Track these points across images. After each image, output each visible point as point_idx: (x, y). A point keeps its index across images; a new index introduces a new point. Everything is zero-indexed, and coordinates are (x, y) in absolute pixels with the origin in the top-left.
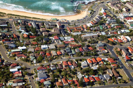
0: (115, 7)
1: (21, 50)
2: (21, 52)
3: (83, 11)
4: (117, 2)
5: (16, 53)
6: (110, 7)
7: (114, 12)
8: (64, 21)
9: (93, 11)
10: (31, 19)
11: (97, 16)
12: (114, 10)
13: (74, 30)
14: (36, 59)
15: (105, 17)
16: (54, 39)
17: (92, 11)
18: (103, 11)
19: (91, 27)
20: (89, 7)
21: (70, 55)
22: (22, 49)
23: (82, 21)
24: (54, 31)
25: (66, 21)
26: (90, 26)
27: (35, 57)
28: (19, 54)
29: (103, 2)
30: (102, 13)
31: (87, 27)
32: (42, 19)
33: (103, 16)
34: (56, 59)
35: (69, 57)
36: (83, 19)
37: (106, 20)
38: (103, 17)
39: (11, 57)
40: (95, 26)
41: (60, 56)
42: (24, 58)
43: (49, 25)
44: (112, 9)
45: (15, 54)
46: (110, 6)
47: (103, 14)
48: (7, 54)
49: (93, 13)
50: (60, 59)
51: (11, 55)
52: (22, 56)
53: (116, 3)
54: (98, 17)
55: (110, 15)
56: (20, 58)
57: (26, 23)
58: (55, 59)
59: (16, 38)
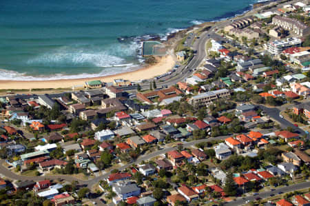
0: (248, 32)
1: (47, 152)
2: (49, 157)
3: (161, 57)
4: (247, 22)
5: (37, 161)
6: (233, 36)
7: (249, 45)
8: (123, 84)
9: (188, 51)
10: (31, 93)
11: (204, 60)
12: (244, 39)
13: (158, 97)
14: (94, 163)
15: (228, 59)
16: (118, 119)
17: (187, 51)
18: (216, 47)
19: (201, 84)
20: (174, 44)
21: (180, 138)
22: (49, 150)
23: (168, 77)
24: (108, 105)
25: (127, 84)
26: (196, 83)
27: (89, 158)
28: (45, 160)
29: (210, 27)
30: (216, 50)
31: (189, 86)
32: (60, 89)
33: (222, 56)
34: (147, 152)
35: (179, 142)
36: (170, 73)
37: (232, 64)
38: (223, 59)
39: (24, 171)
41: (154, 145)
42: (59, 167)
43: (87, 96)
44: (240, 39)
45: (34, 163)
46: (231, 33)
47: (218, 52)
48: (10, 167)
49: (190, 56)
50: (156, 149)
51: (24, 167)
52: (54, 165)
53: (245, 23)
54: (208, 61)
55: (239, 51)
56: (51, 170)
57: (20, 101)
58: (143, 153)
59: (14, 134)
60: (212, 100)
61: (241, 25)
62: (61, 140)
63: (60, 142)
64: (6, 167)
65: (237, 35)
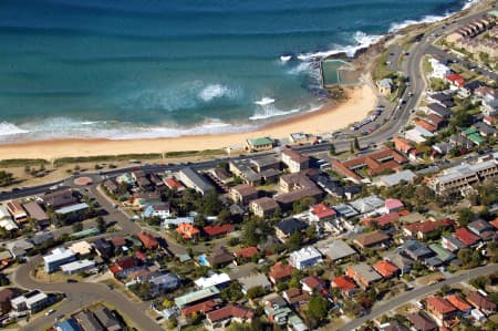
0: (490, 45)
1: (217, 291)
2: (219, 300)
3: (352, 88)
4: (481, 26)
5: (202, 308)
6: (462, 50)
7: (492, 66)
8: (304, 142)
9: (396, 77)
11: (424, 94)
12: (484, 56)
13: (367, 167)
14: (298, 314)
15: (464, 93)
16: (317, 218)
17: (394, 77)
18: (440, 71)
19: (432, 141)
20: (369, 65)
21: (437, 266)
23: (372, 125)
24: (291, 186)
25: (312, 141)
26: (424, 140)
27: (288, 305)
28: (214, 308)
29: (422, 35)
30: (441, 77)
31: (413, 147)
32: (208, 151)
33: (453, 88)
34: (387, 296)
35: (437, 276)
36: (372, 118)
37: (473, 102)
38: (456, 93)
39: (183, 327)
40: (445, 136)
41: (395, 280)
42: (239, 320)
43: (254, 168)
44: (477, 56)
45: (198, 313)
46: (460, 45)
47: (445, 81)
48: (159, 319)
49: (400, 86)
50: (402, 290)
51: (183, 321)
52: (231, 316)
53: (478, 28)
54: (433, 97)
55: (479, 78)
56: (227, 325)
58: (380, 297)
59: (154, 248)
60: (470, 183)
61: (473, 30)
62: (231, 262)
63: (231, 266)
64: (153, 318)
65: (471, 49)
